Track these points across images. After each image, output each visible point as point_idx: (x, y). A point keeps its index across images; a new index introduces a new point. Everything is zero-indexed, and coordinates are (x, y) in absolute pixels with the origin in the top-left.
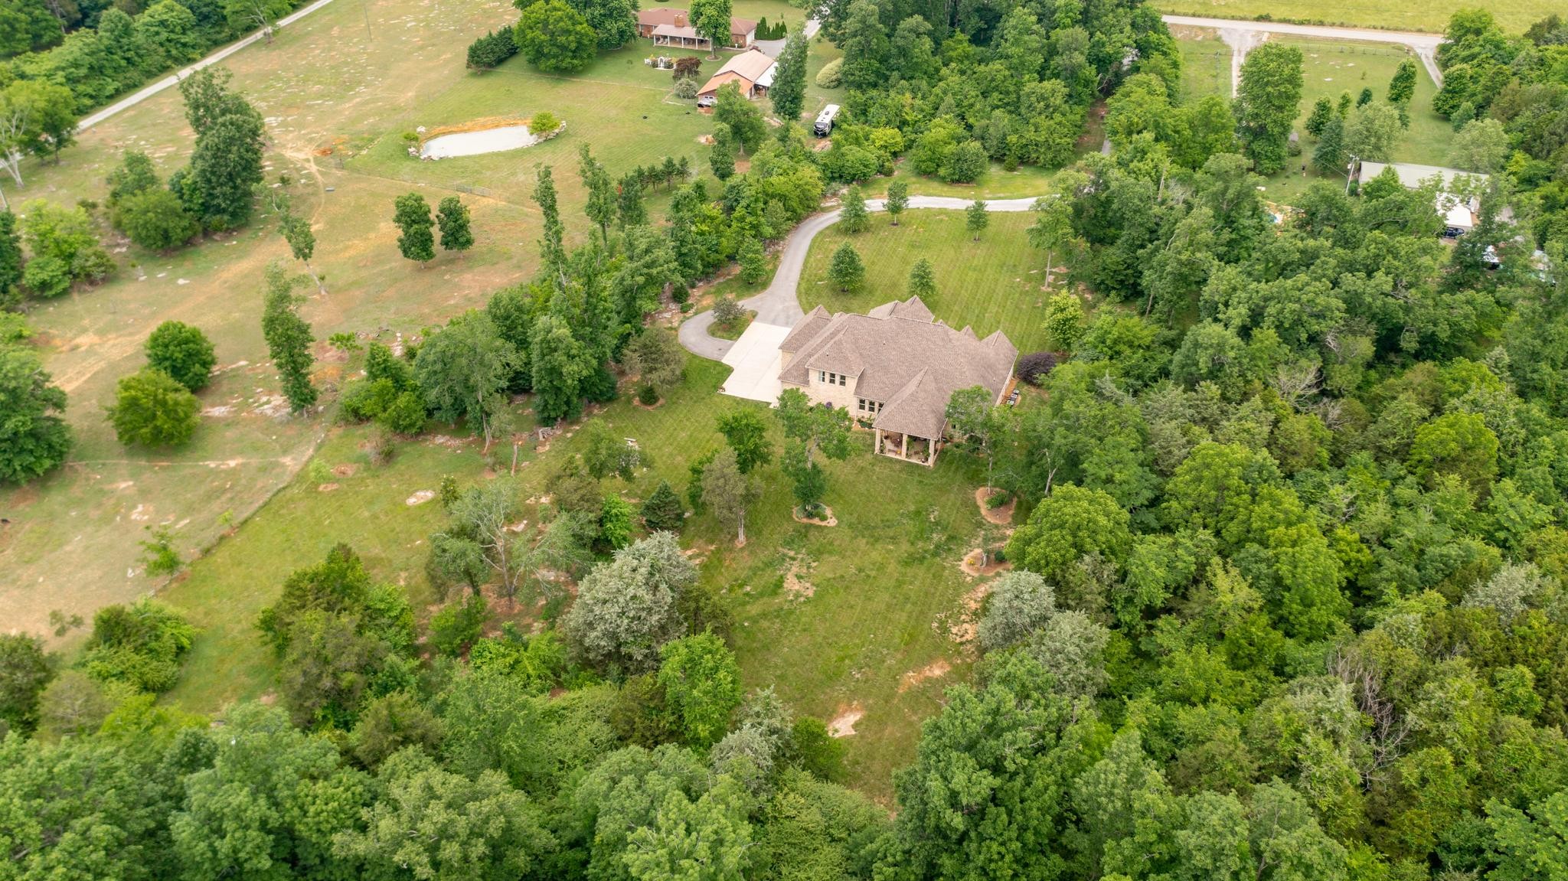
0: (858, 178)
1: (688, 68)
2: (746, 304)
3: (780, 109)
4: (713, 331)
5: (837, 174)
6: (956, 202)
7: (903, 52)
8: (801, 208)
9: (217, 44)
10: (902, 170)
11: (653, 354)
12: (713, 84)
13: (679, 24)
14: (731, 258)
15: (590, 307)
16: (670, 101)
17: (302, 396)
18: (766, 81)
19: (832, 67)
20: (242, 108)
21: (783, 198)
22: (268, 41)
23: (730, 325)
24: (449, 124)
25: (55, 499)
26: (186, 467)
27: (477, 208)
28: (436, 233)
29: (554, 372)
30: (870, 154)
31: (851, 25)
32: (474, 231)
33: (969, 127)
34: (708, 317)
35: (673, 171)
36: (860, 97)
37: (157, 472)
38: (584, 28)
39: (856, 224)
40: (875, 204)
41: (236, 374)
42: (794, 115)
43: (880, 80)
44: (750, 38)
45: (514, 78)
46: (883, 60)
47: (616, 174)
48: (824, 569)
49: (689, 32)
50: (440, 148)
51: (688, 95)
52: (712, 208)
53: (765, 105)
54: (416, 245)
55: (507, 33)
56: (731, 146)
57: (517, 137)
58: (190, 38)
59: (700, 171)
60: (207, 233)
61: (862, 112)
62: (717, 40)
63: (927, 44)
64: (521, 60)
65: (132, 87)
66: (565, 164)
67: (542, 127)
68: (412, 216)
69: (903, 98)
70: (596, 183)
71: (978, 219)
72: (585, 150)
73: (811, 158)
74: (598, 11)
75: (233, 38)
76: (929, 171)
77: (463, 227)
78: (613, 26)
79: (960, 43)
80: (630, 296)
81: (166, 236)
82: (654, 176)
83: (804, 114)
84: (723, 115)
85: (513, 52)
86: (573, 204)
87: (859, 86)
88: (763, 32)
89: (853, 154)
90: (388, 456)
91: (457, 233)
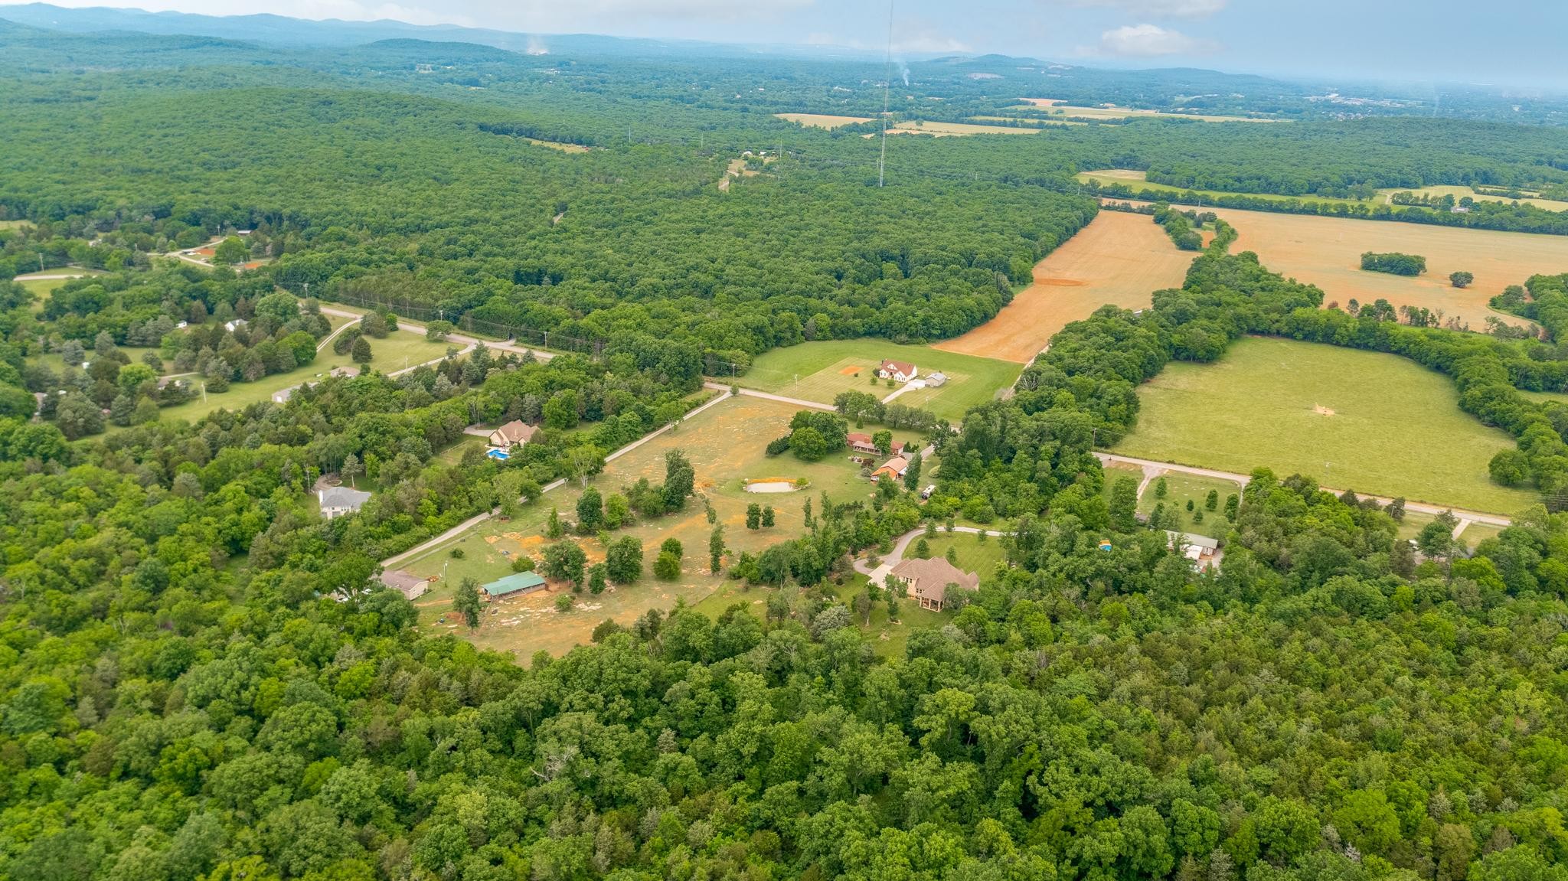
0: (938, 518)
1: (869, 463)
2: (881, 558)
3: (907, 485)
4: (866, 566)
5: (926, 514)
6: (975, 530)
7: (968, 466)
8: (909, 526)
9: (647, 432)
10: (958, 516)
11: (844, 566)
12: (878, 472)
13: (866, 441)
14: (877, 541)
15: (824, 545)
16: (858, 477)
17: (716, 568)
18: (903, 472)
19: (936, 469)
20: (686, 464)
21: (901, 520)
22: (669, 433)
23: (873, 564)
24: (759, 478)
25: (636, 589)
26: (676, 586)
27: (778, 512)
28: (761, 519)
29: (809, 565)
30: (944, 508)
31: (944, 451)
32: (775, 520)
33: (992, 500)
34: (866, 561)
35: (857, 506)
36: (945, 483)
37: (667, 585)
38: (822, 441)
39: (932, 535)
40: (941, 528)
41: (687, 561)
42: (913, 488)
43: (956, 476)
44: (900, 451)
45: (786, 460)
46: (959, 468)
47: (836, 504)
48: (893, 635)
49: (871, 446)
50: (756, 488)
51: (867, 475)
52: (872, 522)
53: (901, 483)
54: (753, 523)
55: (786, 439)
56: (882, 498)
57: (784, 487)
58: (639, 429)
59: (868, 507)
60: (668, 511)
61: (945, 490)
62: (884, 451)
63: (979, 462)
64: (790, 452)
65: (615, 449)
66: (816, 498)
67: (801, 484)
68: (753, 512)
69: (966, 486)
70: (826, 505)
71: (982, 537)
72: (824, 493)
73: (917, 506)
74: (829, 434)
75: (654, 430)
76: (969, 517)
77: (771, 518)
78: (835, 441)
79: (997, 463)
80: (837, 543)
81: (655, 511)
82: (849, 508)
83: (919, 489)
84: (881, 485)
85: (787, 448)
86: (817, 512)
87: (946, 479)
88: (907, 448)
89: (936, 506)
90: (747, 589)
91: (769, 522)
